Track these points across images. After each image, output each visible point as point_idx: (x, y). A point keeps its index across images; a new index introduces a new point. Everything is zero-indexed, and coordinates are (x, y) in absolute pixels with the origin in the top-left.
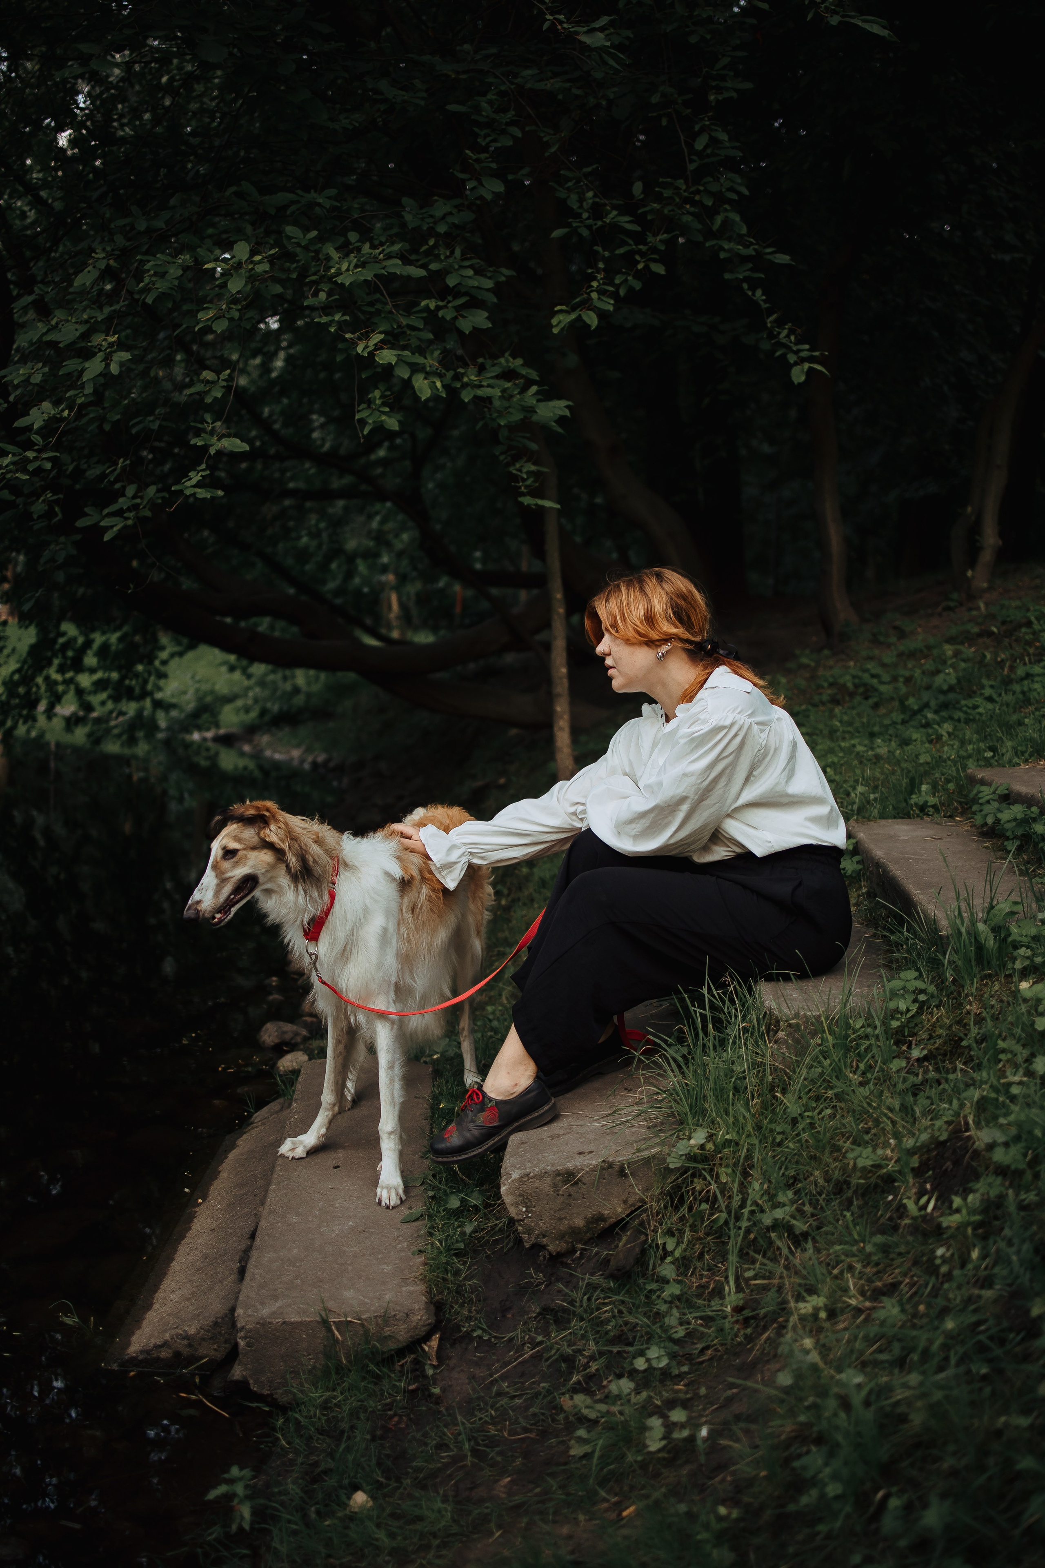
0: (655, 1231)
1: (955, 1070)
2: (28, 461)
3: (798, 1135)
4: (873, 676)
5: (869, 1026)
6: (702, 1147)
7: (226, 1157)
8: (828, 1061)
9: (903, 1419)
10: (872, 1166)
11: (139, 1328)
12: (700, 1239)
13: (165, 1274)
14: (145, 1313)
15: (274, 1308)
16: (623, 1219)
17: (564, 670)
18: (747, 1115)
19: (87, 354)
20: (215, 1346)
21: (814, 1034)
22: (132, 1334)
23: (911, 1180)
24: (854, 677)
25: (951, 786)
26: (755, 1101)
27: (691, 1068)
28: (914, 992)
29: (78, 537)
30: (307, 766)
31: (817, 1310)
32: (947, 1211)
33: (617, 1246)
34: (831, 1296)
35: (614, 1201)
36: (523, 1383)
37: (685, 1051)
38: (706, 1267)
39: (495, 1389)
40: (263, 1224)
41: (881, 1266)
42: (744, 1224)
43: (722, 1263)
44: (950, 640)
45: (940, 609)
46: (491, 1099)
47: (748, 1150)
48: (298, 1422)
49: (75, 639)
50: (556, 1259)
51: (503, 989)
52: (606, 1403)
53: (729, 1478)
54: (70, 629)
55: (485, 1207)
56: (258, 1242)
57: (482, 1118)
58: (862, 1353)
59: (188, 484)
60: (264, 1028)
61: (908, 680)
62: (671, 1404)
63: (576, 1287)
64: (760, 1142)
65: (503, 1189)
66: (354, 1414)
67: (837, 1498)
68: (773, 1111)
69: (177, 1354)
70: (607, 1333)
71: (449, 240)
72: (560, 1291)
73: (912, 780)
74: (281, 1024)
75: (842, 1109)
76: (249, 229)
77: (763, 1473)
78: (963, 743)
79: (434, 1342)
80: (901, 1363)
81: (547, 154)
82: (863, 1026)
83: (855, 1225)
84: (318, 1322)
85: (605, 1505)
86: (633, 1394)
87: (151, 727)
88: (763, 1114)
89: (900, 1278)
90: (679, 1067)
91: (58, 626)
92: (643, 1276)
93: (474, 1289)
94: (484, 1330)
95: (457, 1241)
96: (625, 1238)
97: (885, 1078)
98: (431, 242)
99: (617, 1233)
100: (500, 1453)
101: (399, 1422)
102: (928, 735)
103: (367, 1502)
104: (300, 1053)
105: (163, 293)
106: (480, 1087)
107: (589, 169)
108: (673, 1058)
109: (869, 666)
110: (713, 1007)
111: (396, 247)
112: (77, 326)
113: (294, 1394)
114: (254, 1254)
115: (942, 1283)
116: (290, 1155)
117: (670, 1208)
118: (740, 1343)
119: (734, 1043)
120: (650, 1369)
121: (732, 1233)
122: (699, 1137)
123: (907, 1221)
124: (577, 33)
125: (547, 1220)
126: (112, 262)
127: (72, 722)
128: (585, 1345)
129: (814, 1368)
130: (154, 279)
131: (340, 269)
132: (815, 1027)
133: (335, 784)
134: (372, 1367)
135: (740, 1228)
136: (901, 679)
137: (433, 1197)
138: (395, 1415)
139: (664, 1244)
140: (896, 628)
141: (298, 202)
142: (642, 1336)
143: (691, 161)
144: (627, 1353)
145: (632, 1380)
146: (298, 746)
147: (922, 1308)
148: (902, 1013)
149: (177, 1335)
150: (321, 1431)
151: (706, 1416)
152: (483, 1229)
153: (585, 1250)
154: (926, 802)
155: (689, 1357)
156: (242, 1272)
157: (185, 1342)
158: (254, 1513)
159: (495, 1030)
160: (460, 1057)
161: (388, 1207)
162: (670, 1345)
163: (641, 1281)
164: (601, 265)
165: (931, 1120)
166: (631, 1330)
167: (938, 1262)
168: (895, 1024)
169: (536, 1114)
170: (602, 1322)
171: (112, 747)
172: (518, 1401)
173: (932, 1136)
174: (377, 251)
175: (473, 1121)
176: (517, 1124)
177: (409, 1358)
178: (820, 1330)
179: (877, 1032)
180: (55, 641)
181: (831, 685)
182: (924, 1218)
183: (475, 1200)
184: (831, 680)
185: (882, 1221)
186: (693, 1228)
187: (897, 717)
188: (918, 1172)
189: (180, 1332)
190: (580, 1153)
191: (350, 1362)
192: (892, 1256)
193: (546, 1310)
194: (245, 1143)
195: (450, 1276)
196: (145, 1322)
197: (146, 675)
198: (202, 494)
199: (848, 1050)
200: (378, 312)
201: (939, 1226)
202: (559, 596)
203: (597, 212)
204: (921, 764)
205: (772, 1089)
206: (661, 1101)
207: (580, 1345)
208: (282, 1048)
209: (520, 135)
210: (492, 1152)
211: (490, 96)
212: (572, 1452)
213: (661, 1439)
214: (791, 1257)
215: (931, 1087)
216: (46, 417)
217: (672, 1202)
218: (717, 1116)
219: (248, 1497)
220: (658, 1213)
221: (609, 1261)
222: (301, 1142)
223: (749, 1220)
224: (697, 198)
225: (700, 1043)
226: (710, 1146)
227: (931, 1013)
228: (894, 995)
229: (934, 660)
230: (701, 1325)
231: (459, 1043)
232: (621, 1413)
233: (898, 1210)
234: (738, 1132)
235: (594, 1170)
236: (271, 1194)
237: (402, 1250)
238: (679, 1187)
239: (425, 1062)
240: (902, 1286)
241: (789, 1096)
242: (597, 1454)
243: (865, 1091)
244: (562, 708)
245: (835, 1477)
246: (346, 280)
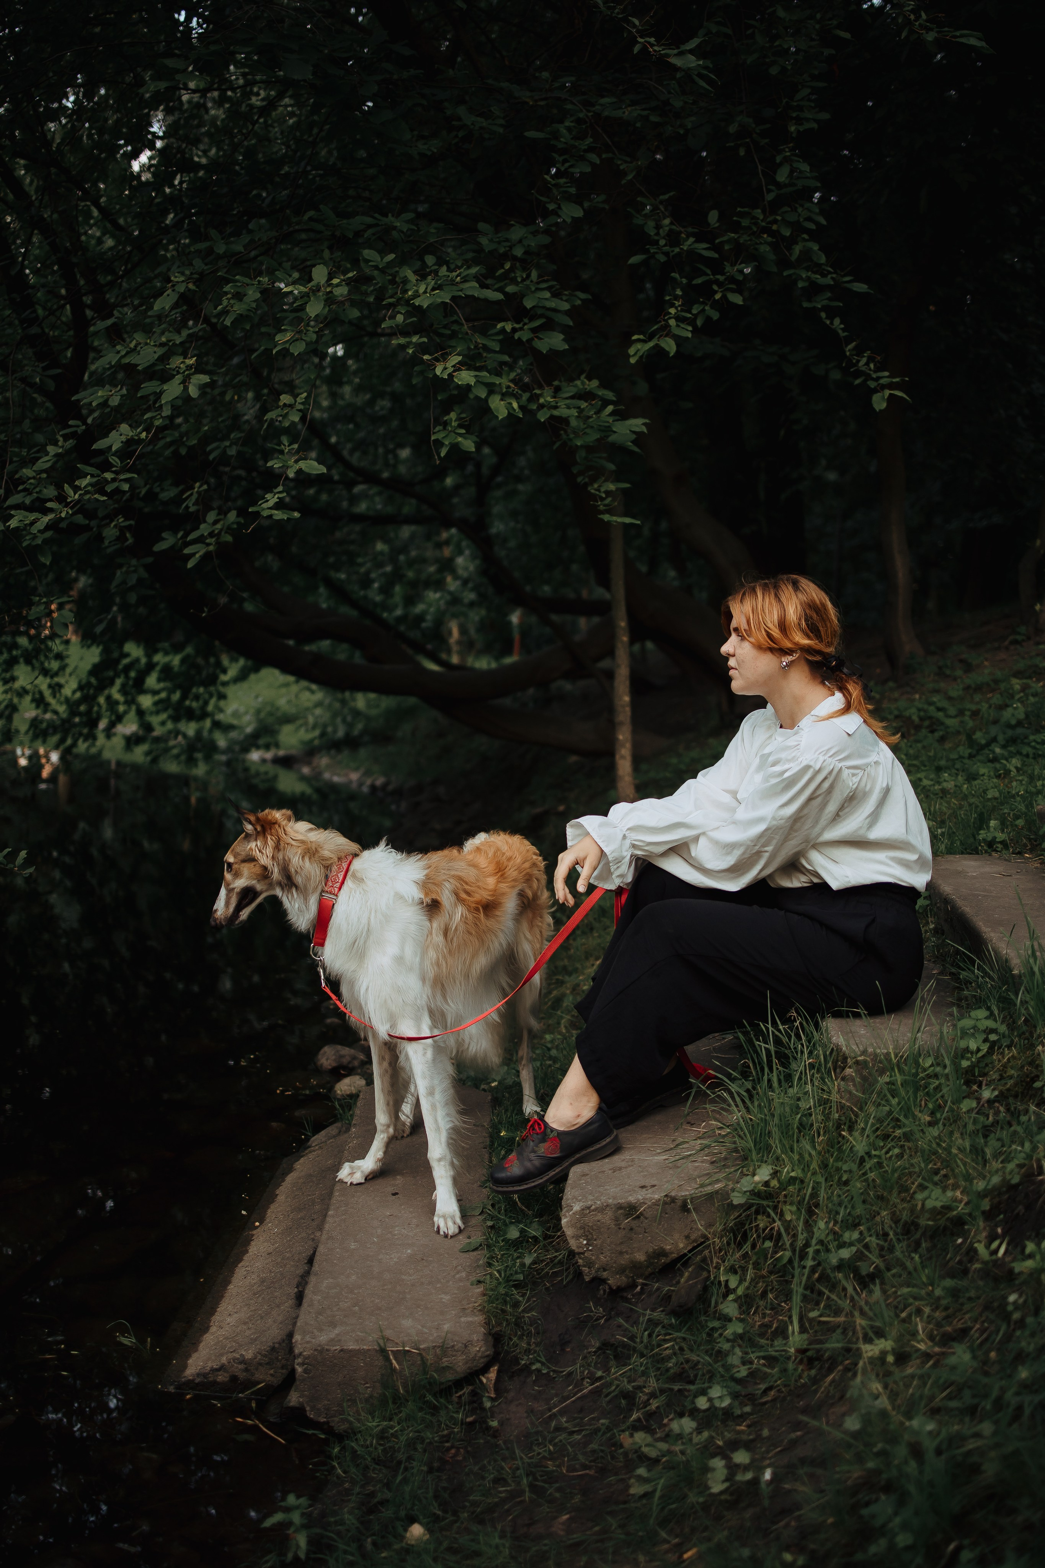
0: (718, 1268)
1: (1027, 1111)
2: (106, 482)
3: (865, 1174)
4: (939, 709)
5: (938, 1064)
6: (766, 1184)
7: (284, 1181)
8: (896, 1100)
9: (976, 1469)
10: (942, 1207)
11: (196, 1351)
12: (763, 1277)
13: (222, 1296)
14: (202, 1335)
15: (332, 1335)
16: (685, 1255)
17: (627, 699)
18: (813, 1153)
19: (166, 377)
20: (272, 1372)
21: (882, 1072)
22: (189, 1356)
23: (981, 1224)
24: (919, 710)
25: (1020, 822)
26: (821, 1138)
27: (756, 1103)
28: (984, 1031)
29: (150, 560)
30: (365, 789)
31: (884, 1353)
32: (1020, 1257)
33: (678, 1282)
34: (899, 1339)
35: (676, 1236)
36: (582, 1419)
37: (749, 1085)
38: (769, 1306)
39: (553, 1424)
40: (321, 1249)
41: (950, 1311)
42: (809, 1263)
43: (785, 1302)
44: (1018, 674)
45: (1007, 643)
46: (552, 1130)
47: (813, 1189)
48: (354, 1452)
49: (137, 660)
50: (616, 1293)
51: (562, 1018)
52: (667, 1442)
53: (793, 1523)
54: (134, 650)
55: (545, 1239)
56: (316, 1267)
57: (543, 1149)
58: (932, 1398)
59: (265, 506)
60: (322, 1051)
61: (975, 714)
62: (734, 1445)
63: (636, 1323)
64: (826, 1180)
65: (564, 1221)
66: (411, 1444)
67: (908, 1548)
68: (840, 1149)
69: (234, 1378)
70: (668, 1370)
71: (524, 263)
72: (620, 1326)
73: (981, 815)
74: (339, 1047)
75: (910, 1149)
76: (326, 254)
77: (830, 1520)
78: (1032, 778)
79: (492, 1374)
80: (972, 1411)
81: (624, 182)
82: (932, 1065)
83: (923, 1267)
84: (376, 1351)
85: (666, 1546)
86: (694, 1435)
87: (211, 748)
88: (828, 1151)
89: (969, 1324)
90: (743, 1102)
91: (121, 646)
92: (705, 1313)
93: (533, 1322)
94: (543, 1364)
95: (516, 1273)
96: (687, 1274)
97: (955, 1119)
98: (507, 266)
99: (679, 1269)
100: (558, 1490)
101: (455, 1455)
102: (996, 770)
103: (424, 1535)
104: (358, 1077)
105: (241, 315)
106: (542, 1118)
107: (666, 197)
108: (739, 1094)
109: (935, 699)
110: (778, 1042)
111: (474, 270)
112: (156, 349)
113: (351, 1423)
114: (312, 1279)
115: (1014, 1330)
116: (348, 1180)
117: (732, 1245)
118: (804, 1385)
119: (800, 1079)
120: (712, 1409)
121: (797, 1272)
122: (763, 1174)
123: (977, 1266)
124: (668, 56)
125: (608, 1253)
126: (191, 286)
127: (131, 741)
128: (645, 1382)
129: (883, 1414)
130: (232, 302)
131: (417, 291)
132: (885, 1065)
133: (393, 807)
134: (429, 1397)
135: (804, 1267)
136: (968, 713)
137: (492, 1227)
138: (452, 1447)
139: (727, 1281)
140: (961, 661)
141: (376, 225)
142: (703, 1375)
143: (769, 191)
144: (689, 1391)
145: (693, 1420)
146: (356, 769)
147: (993, 1354)
148: (972, 1053)
149: (234, 1359)
150: (377, 1461)
151: (770, 1458)
152: (542, 1261)
153: (646, 1285)
154: (995, 838)
155: (751, 1398)
156: (300, 1298)
157: (242, 1366)
158: (310, 1542)
159: (555, 1060)
160: (518, 1086)
161: (446, 1236)
162: (732, 1384)
163: (703, 1318)
164: (679, 292)
165: (1002, 1162)
166: (692, 1368)
167: (1010, 1308)
168: (965, 1064)
169: (598, 1146)
170: (663, 1359)
171: (172, 767)
172: (577, 1437)
173: (1004, 1180)
174: (455, 274)
175: (534, 1151)
176: (578, 1156)
177: (467, 1390)
178: (888, 1374)
179: (947, 1071)
180: (118, 661)
181: (897, 717)
182: (995, 1262)
183: (534, 1231)
184: (896, 712)
185: (951, 1264)
186: (756, 1265)
187: (964, 751)
188: (988, 1216)
189: (238, 1356)
190: (643, 1187)
191: (407, 1391)
192: (961, 1300)
193: (605, 1345)
194: (303, 1167)
195: (508, 1308)
196: (201, 1345)
197: (206, 696)
198: (279, 515)
199: (917, 1090)
200: (454, 335)
201: (1011, 1271)
202: (623, 624)
203: (674, 239)
204: (989, 800)
205: (838, 1127)
206: (724, 1136)
207: (640, 1382)
208: (340, 1072)
209: (598, 162)
210: (552, 1183)
211: (567, 124)
212: (632, 1491)
213: (724, 1481)
214: (856, 1297)
215: (1002, 1128)
216: (123, 438)
217: (735, 1239)
218: (782, 1152)
219: (304, 1526)
220: (720, 1250)
221: (670, 1297)
222: (359, 1167)
223: (814, 1259)
224: (775, 227)
225: (766, 1077)
226: (774, 1183)
227: (1003, 1054)
228: (964, 1034)
229: (1001, 694)
230: (764, 1365)
231: (518, 1072)
232: (683, 1453)
233: (967, 1253)
234: (803, 1170)
235: (656, 1203)
236: (329, 1219)
237: (461, 1280)
238: (743, 1224)
239: (484, 1090)
240: (972, 1332)
241: (856, 1134)
242: (658, 1494)
243: (934, 1132)
244: (624, 735)
245: (905, 1526)
246: (423, 302)
